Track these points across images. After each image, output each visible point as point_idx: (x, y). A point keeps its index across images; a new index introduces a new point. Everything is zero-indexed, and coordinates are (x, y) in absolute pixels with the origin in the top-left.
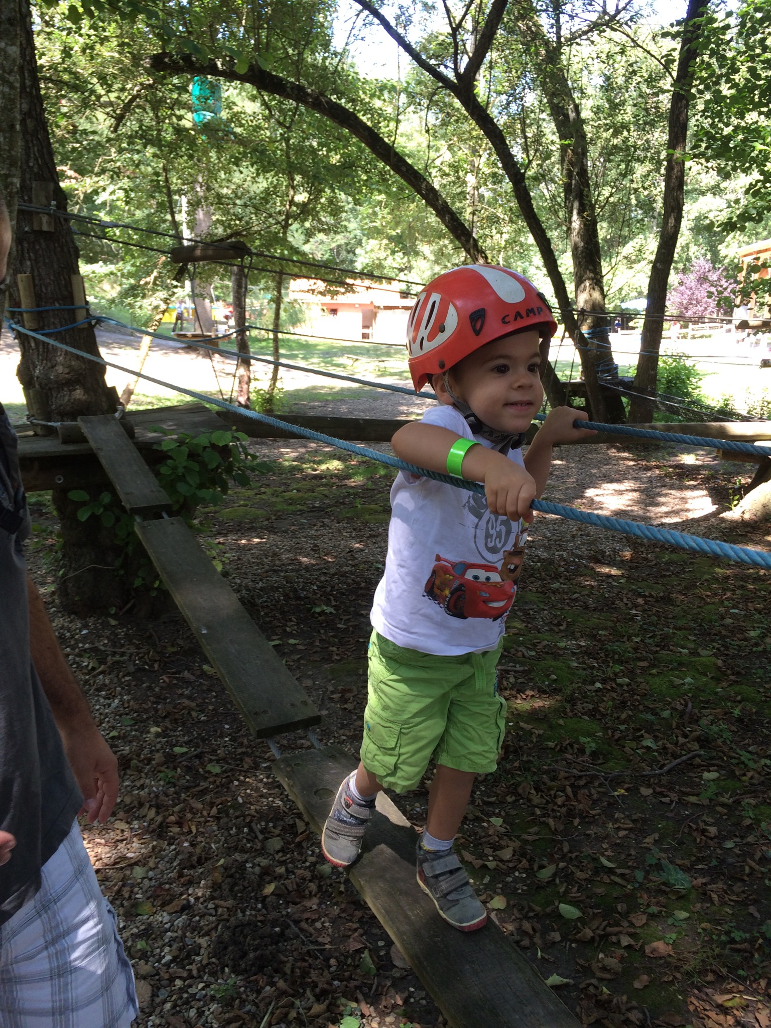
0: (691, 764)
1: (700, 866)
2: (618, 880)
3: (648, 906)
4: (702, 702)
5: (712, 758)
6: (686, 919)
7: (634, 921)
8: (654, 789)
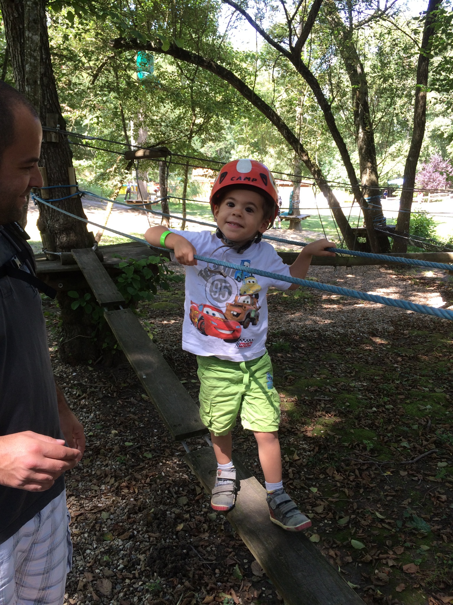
0: (430, 457)
1: (436, 519)
2: (386, 526)
3: (405, 542)
4: (437, 420)
5: (443, 454)
6: (428, 550)
7: (396, 551)
8: (408, 472)
